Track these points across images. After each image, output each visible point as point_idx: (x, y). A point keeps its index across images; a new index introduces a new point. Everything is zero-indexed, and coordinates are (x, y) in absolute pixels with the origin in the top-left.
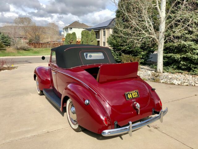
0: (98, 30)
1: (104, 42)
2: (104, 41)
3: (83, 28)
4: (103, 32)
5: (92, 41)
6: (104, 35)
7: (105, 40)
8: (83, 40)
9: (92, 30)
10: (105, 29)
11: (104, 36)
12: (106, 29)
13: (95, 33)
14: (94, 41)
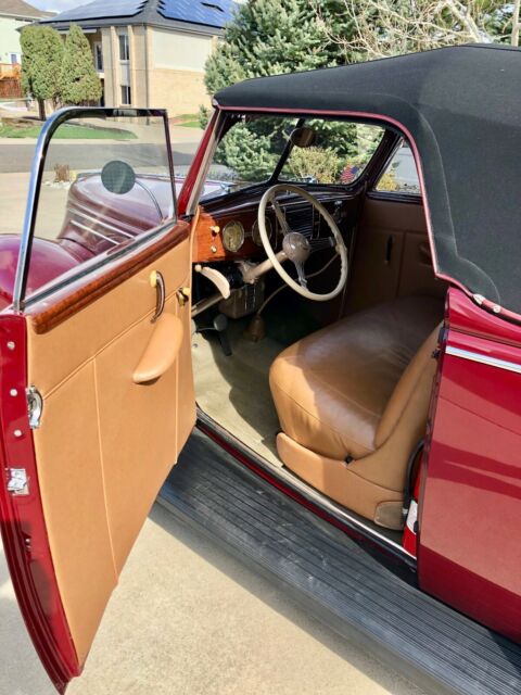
0: (94, 31)
1: (124, 88)
2: (126, 84)
3: (18, 19)
4: (117, 41)
5: (78, 79)
6: (125, 54)
7: (129, 79)
8: (32, 71)
9: (74, 25)
10: (125, 26)
11: (123, 57)
12: (130, 27)
13: (86, 40)
14: (87, 77)
